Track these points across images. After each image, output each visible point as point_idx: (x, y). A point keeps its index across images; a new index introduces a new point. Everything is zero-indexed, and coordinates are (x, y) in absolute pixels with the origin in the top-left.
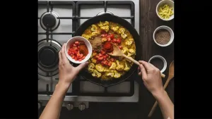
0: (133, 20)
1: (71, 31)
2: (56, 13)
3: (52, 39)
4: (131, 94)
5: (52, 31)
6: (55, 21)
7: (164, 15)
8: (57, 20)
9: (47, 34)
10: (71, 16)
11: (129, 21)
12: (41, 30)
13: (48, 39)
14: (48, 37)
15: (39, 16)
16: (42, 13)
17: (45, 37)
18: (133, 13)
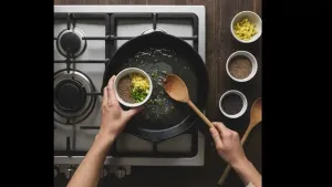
0: (196, 41)
1: (103, 58)
2: (81, 31)
3: (74, 70)
4: (193, 153)
5: (74, 57)
6: (80, 42)
7: (243, 35)
8: (83, 42)
9: (68, 62)
10: (104, 35)
11: (190, 43)
12: (58, 56)
13: (68, 69)
14: (68, 66)
15: (56, 35)
16: (60, 30)
17: (64, 66)
18: (196, 31)
